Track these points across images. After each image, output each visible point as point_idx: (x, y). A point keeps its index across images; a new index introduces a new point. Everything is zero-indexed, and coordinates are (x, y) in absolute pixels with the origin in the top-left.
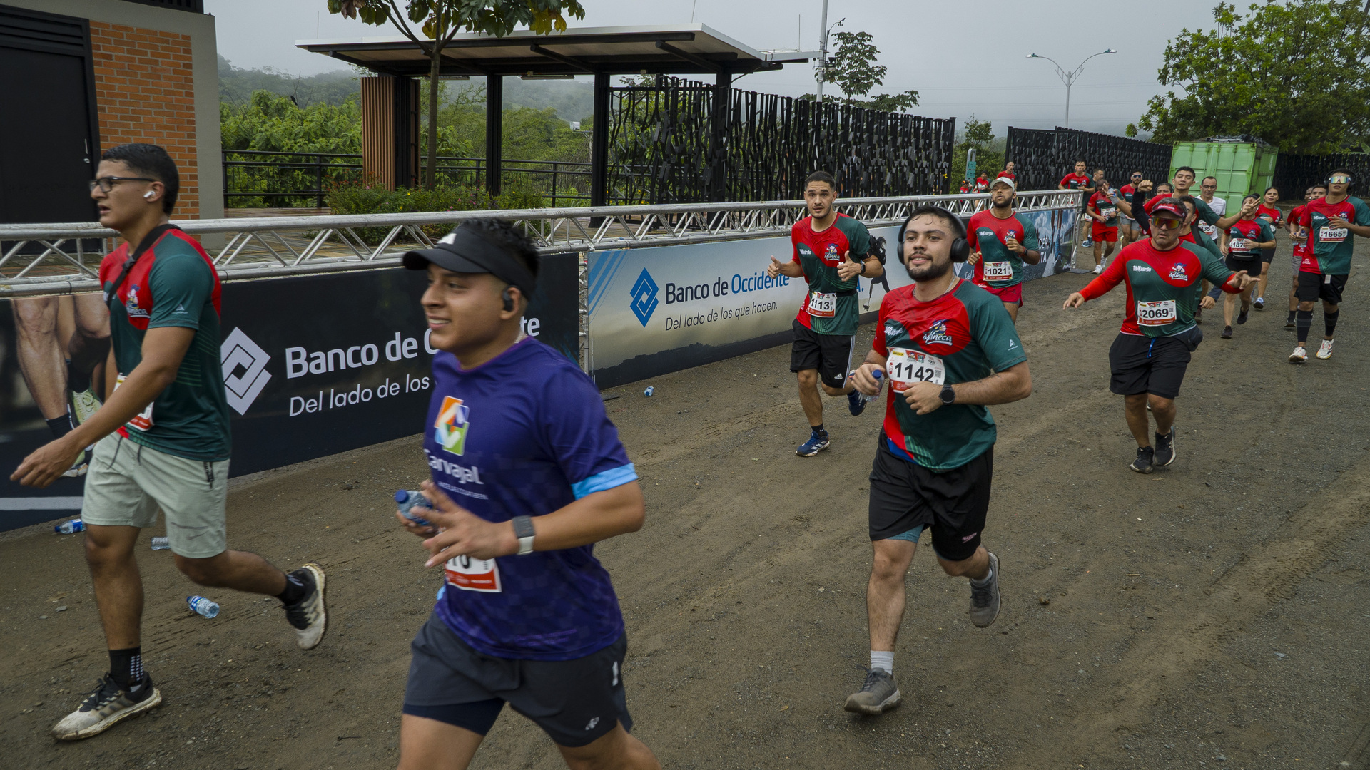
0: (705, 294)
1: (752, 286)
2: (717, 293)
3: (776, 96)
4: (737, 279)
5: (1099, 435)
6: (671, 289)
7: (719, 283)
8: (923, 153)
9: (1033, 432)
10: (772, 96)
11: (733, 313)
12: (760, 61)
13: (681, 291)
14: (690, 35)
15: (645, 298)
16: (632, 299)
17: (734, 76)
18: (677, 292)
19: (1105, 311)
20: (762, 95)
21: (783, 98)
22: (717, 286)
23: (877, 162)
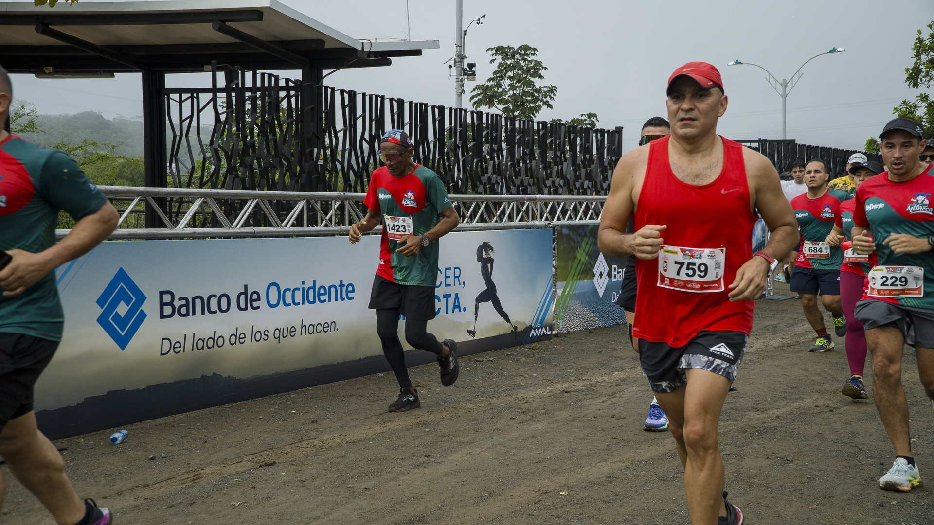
0: (224, 307)
1: (298, 298)
2: (243, 305)
3: (383, 98)
4: (273, 289)
5: (741, 458)
6: (167, 298)
7: (245, 293)
8: (583, 171)
9: (648, 455)
10: (377, 96)
11: (271, 334)
12: (355, 50)
13: (184, 302)
14: (256, 14)
15: (122, 309)
16: (99, 311)
17: (325, 72)
18: (177, 304)
19: (800, 335)
20: (364, 95)
21: (391, 100)
22: (242, 297)
23: (522, 181)
